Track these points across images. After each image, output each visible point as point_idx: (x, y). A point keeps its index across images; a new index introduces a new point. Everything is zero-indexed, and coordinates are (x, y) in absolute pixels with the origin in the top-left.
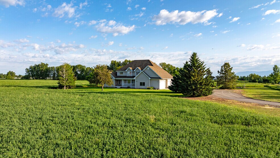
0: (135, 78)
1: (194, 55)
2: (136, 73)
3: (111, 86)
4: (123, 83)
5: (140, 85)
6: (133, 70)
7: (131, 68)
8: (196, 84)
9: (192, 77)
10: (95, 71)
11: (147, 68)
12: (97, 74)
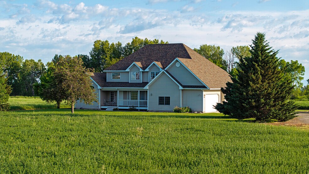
0: (147, 87)
1: (260, 38)
2: (150, 74)
3: (92, 105)
4: (120, 100)
5: (160, 104)
6: (144, 68)
7: (139, 64)
8: (259, 96)
9: (251, 83)
10: (57, 71)
11: (175, 64)
12: (60, 78)
